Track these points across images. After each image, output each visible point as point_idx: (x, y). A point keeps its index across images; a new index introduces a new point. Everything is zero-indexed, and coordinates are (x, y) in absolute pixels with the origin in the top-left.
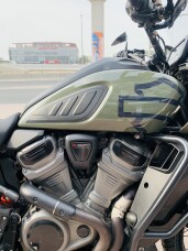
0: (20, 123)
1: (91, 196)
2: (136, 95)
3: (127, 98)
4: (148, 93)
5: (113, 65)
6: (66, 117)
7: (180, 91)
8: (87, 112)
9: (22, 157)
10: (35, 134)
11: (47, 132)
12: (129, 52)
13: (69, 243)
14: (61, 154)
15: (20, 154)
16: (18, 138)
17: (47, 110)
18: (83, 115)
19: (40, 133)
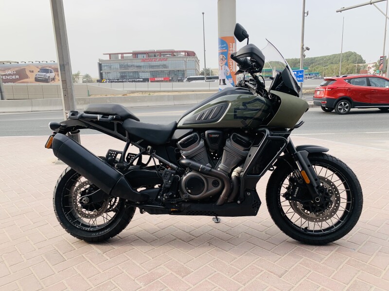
0: (178, 125)
1: (220, 166)
2: (243, 107)
3: (238, 109)
4: (249, 106)
5: (232, 92)
6: (206, 120)
7: (266, 104)
8: (218, 116)
9: (180, 144)
10: (188, 131)
11: (195, 130)
12: (246, 81)
13: (207, 190)
14: (202, 142)
15: (179, 142)
16: (178, 134)
17: (195, 117)
18: (215, 119)
19: (191, 130)
